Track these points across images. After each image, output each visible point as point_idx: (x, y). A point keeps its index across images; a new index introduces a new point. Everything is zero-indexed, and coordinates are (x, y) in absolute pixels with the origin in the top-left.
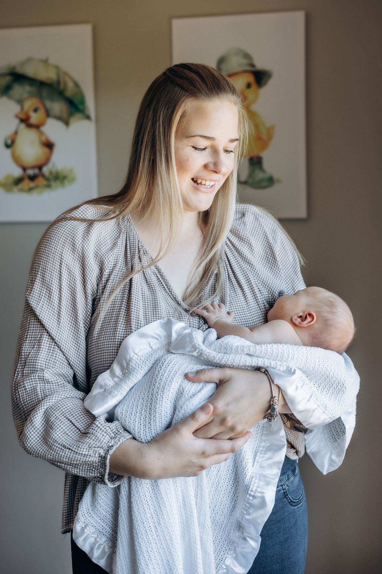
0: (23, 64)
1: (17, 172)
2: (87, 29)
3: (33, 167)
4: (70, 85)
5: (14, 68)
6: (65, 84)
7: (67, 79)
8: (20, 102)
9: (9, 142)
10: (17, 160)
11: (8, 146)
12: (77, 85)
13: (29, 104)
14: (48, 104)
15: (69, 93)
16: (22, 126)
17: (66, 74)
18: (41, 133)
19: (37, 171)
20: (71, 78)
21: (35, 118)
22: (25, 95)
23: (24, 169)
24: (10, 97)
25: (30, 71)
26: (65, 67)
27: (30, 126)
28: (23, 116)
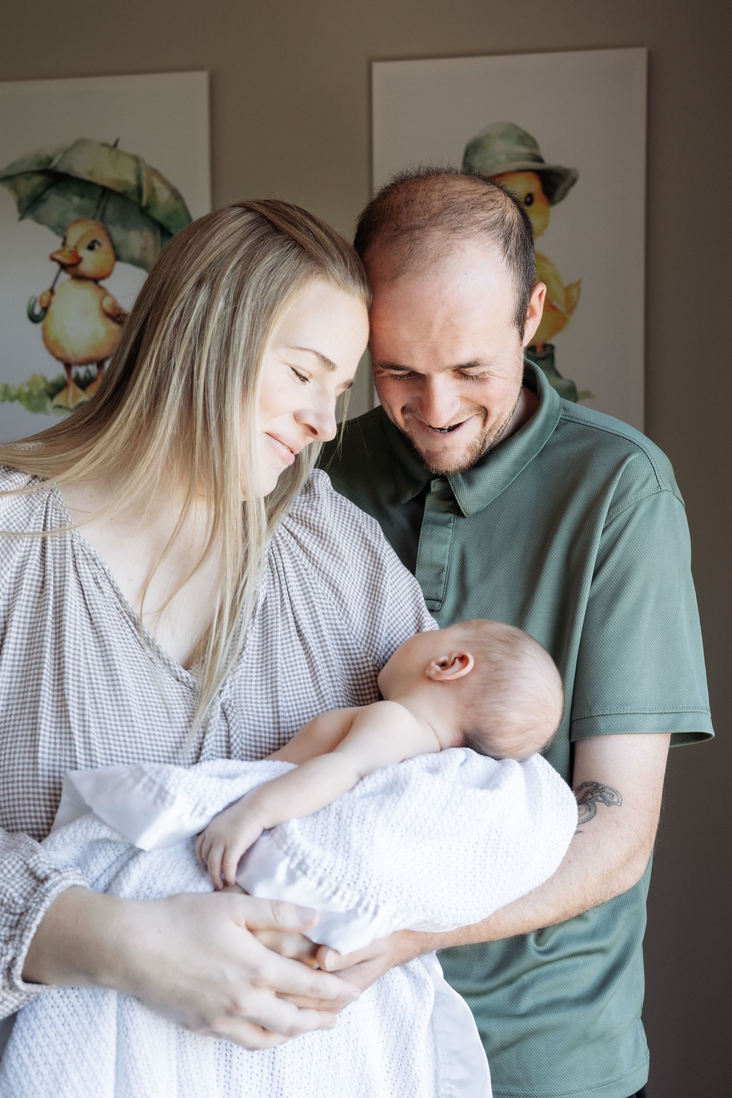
0: (66, 152)
1: (55, 371)
2: (201, 79)
3: (87, 362)
4: (163, 195)
5: (50, 160)
6: (153, 190)
7: (157, 184)
8: (61, 229)
9: (38, 310)
10: (52, 348)
11: (34, 319)
12: (176, 195)
13: (77, 234)
14: (118, 234)
15: (158, 214)
16: (65, 277)
17: (155, 172)
18: (105, 293)
19: (93, 369)
20: (164, 181)
21: (90, 262)
22: (72, 216)
23: (68, 366)
24: (39, 220)
25: (80, 167)
26: (151, 160)
27: (79, 277)
28: (66, 260)
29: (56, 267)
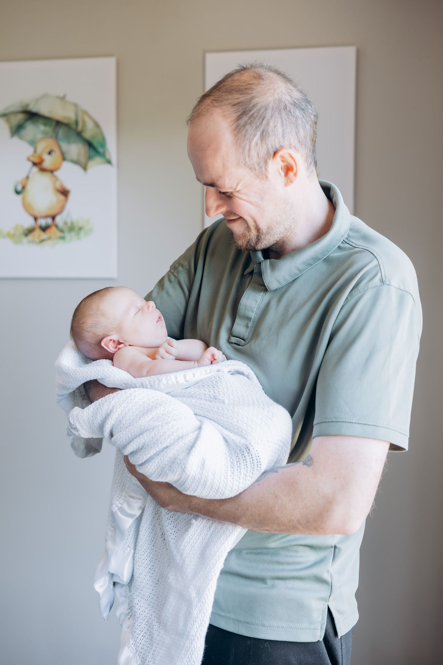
0: (37, 101)
1: (29, 222)
2: (111, 62)
3: (46, 217)
4: (90, 125)
5: (27, 105)
6: (84, 123)
7: (87, 119)
8: (33, 143)
9: (19, 188)
11: (18, 193)
12: (97, 125)
13: (42, 146)
14: (65, 146)
15: (87, 135)
16: (35, 169)
17: (85, 112)
18: (56, 179)
19: (49, 221)
20: (90, 117)
21: (48, 162)
22: (39, 136)
23: (36, 219)
24: (21, 138)
25: (44, 109)
26: (84, 105)
27: (43, 170)
28: (36, 160)
29: (30, 164)
